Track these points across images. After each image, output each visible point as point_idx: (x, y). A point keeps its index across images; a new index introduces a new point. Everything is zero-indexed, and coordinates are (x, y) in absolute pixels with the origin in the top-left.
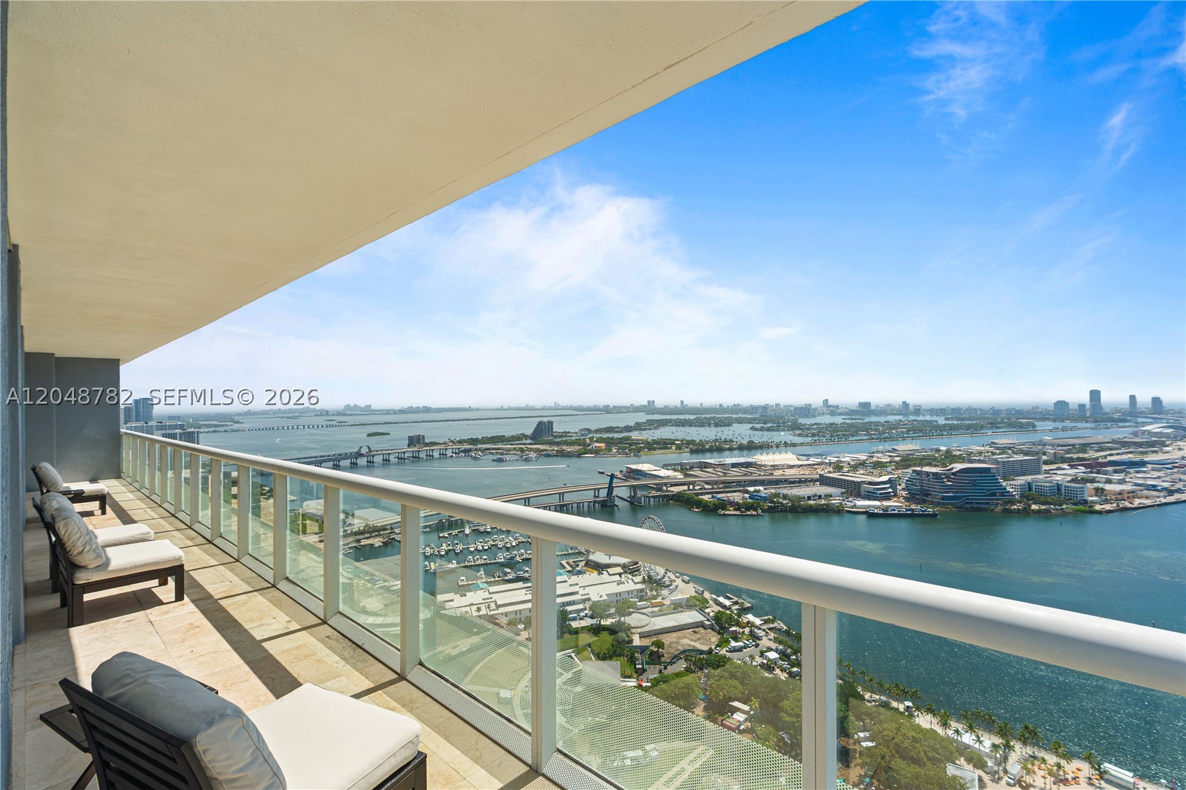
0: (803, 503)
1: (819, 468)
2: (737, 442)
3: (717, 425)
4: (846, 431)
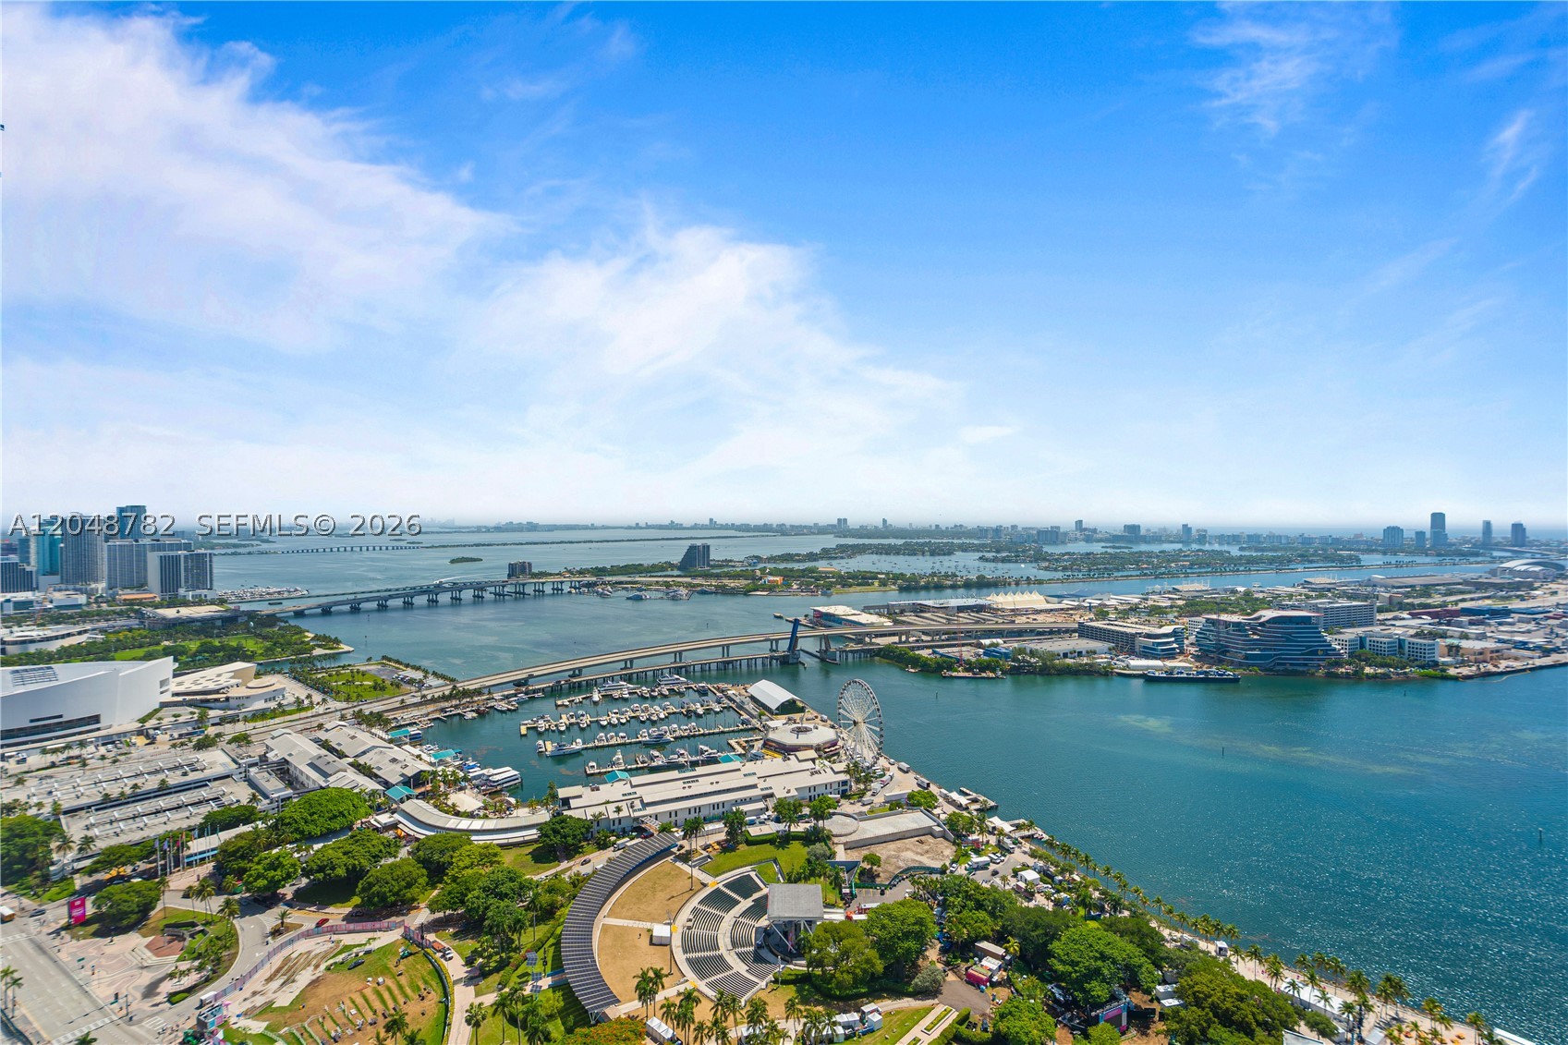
0: (1057, 661)
3: (933, 553)
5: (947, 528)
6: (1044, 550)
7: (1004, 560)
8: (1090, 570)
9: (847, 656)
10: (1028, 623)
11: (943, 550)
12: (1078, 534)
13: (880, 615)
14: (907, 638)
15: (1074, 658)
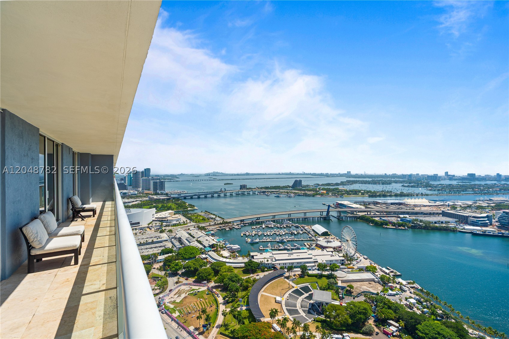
0: (432, 225)
1: (442, 208)
2: (394, 192)
3: (383, 184)
4: (459, 188)
5: (389, 175)
6: (430, 183)
7: (412, 187)
8: (450, 191)
9: (347, 218)
10: (420, 210)
11: (387, 183)
12: (446, 177)
13: (361, 205)
14: (370, 213)
15: (439, 224)
